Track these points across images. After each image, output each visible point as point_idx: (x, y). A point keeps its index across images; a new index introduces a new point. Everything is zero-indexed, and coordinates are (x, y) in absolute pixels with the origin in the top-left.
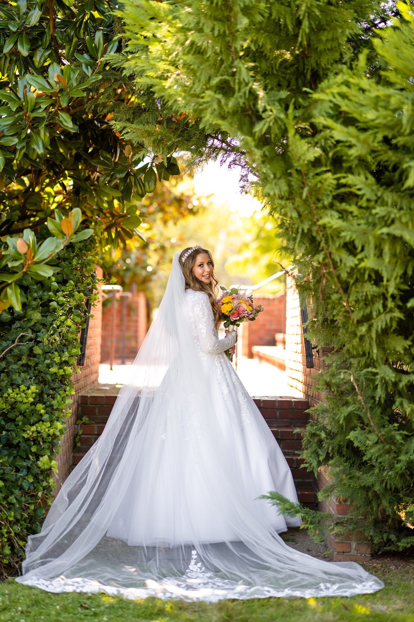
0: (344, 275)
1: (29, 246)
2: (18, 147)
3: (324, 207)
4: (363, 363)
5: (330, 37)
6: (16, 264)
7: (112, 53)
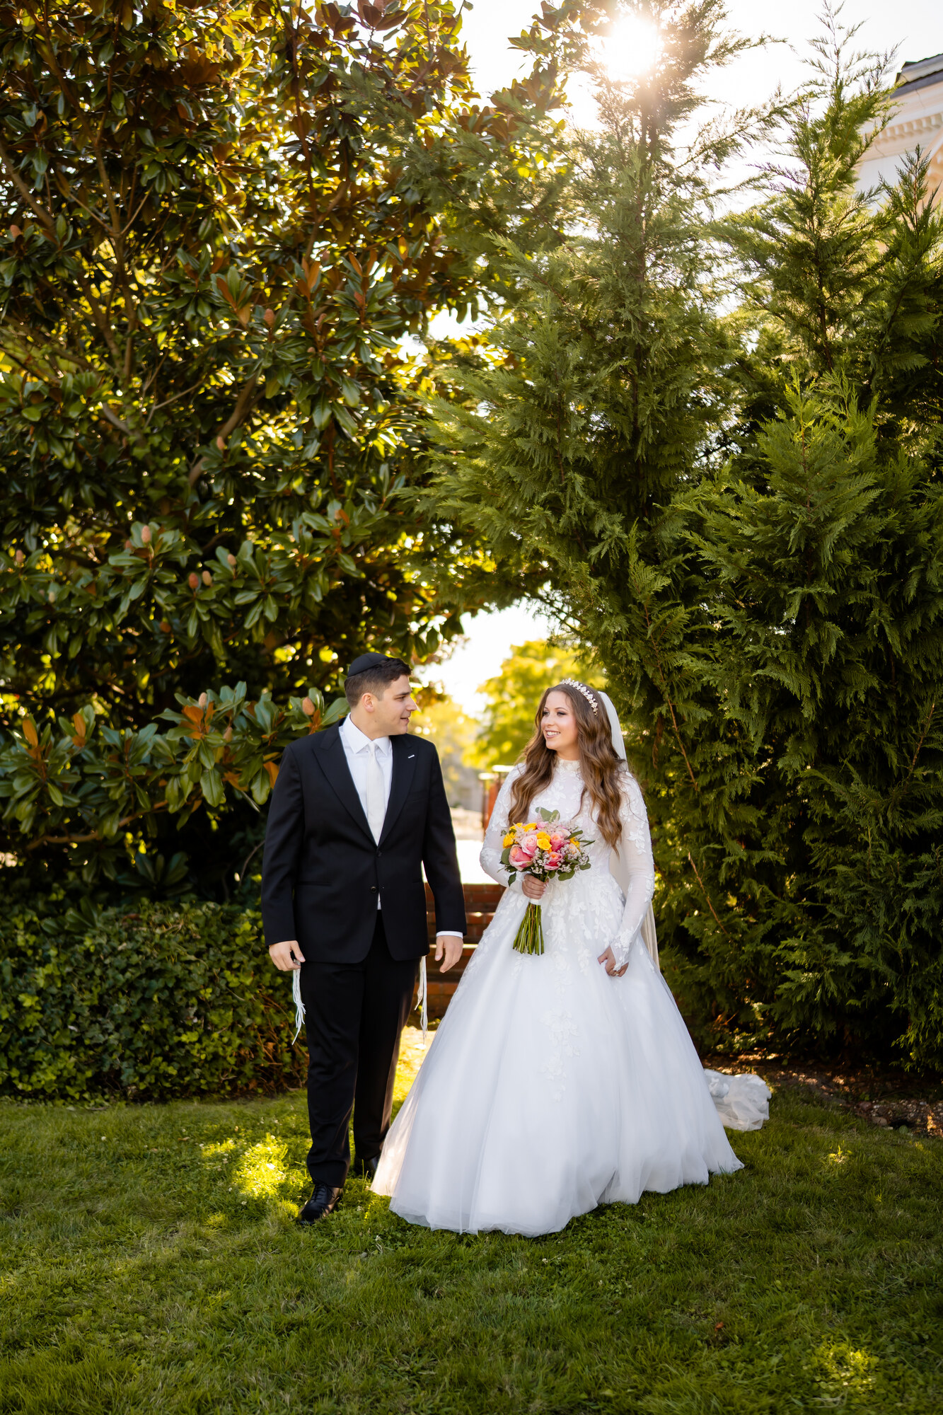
0: (691, 733)
1: (315, 705)
2: (293, 594)
3: (673, 649)
4: (702, 838)
5: (673, 451)
6: (301, 727)
7: (399, 488)
